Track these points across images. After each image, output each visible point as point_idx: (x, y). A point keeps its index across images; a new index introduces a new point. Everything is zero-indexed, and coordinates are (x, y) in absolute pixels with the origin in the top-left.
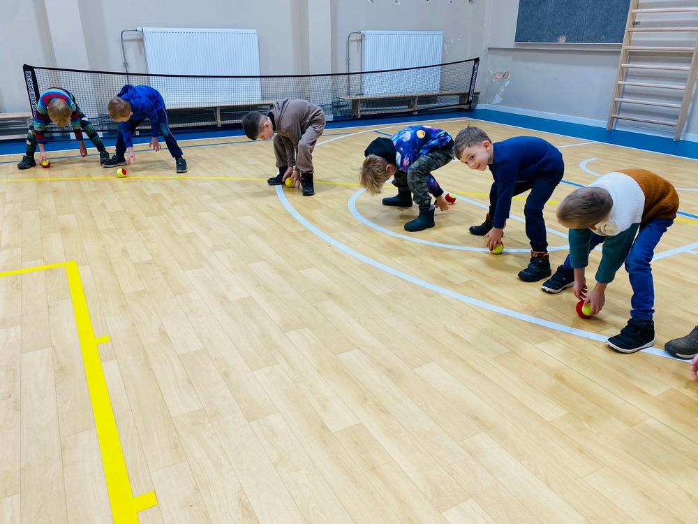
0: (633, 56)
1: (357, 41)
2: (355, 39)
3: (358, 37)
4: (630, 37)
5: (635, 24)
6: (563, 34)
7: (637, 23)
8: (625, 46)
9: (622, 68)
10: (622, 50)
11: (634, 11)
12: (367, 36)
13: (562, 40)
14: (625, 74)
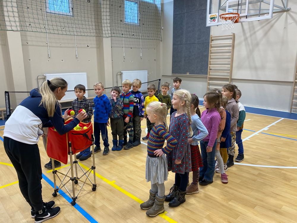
0: (211, 79)
1: (120, 75)
2: (119, 74)
3: (120, 73)
4: (209, 73)
5: (210, 69)
6: (188, 72)
7: (211, 69)
8: (208, 76)
9: (208, 83)
10: (208, 77)
11: (210, 66)
12: (123, 73)
13: (188, 74)
14: (209, 84)
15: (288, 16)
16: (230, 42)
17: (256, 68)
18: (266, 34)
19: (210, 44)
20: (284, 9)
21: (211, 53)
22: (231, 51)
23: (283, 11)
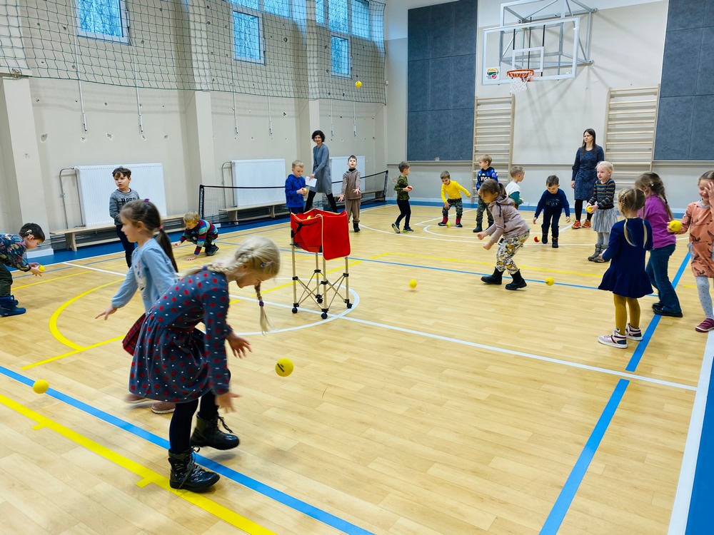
5: (477, 151)
6: (437, 157)
8: (474, 162)
10: (473, 164)
11: (475, 145)
13: (437, 160)
15: (591, 71)
16: (508, 107)
17: (549, 147)
18: (561, 96)
19: (476, 110)
20: (585, 62)
21: (477, 125)
22: (510, 121)
23: (584, 64)
